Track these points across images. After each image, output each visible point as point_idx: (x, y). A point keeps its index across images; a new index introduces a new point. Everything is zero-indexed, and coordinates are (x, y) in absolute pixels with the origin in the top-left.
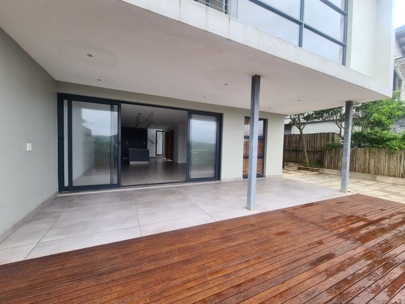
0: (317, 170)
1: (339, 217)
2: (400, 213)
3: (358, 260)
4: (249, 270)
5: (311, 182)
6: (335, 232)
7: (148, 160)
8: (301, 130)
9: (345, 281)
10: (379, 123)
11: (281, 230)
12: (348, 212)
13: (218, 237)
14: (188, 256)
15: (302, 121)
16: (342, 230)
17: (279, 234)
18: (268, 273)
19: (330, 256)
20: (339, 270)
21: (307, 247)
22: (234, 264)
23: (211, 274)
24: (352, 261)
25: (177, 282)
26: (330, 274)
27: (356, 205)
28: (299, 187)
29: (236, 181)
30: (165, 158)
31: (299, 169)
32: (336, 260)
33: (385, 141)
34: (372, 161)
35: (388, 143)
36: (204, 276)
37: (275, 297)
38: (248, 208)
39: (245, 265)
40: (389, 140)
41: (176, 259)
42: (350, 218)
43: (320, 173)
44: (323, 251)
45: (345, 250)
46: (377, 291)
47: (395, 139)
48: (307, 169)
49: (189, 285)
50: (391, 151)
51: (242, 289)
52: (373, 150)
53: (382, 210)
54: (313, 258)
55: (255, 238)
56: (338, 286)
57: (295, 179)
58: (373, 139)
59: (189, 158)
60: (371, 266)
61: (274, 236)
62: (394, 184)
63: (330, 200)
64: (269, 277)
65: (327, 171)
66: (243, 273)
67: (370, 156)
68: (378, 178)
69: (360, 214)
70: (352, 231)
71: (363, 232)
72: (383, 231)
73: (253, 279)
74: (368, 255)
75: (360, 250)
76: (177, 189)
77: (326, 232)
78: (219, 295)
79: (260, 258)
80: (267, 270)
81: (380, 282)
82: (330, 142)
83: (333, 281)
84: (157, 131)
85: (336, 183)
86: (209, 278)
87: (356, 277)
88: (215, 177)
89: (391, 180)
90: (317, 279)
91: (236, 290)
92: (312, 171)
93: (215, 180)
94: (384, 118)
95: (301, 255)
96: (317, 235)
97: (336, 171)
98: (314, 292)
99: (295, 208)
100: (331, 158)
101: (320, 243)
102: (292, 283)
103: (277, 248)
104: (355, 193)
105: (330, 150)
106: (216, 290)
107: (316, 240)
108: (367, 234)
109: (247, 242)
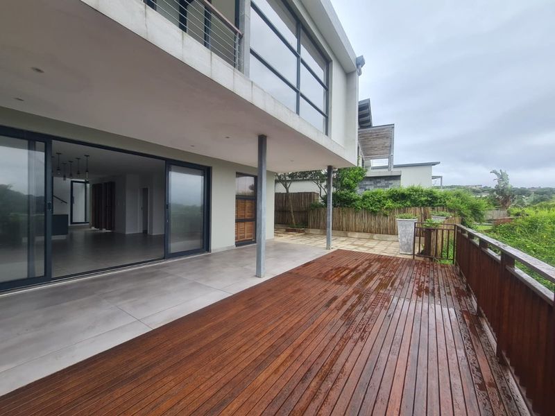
0: (303, 231)
1: (332, 270)
2: (367, 260)
3: (351, 296)
4: (286, 323)
5: (301, 243)
6: (333, 281)
7: (66, 233)
8: (287, 189)
9: (348, 310)
10: (349, 187)
11: (295, 289)
12: (336, 265)
13: (244, 307)
14: (225, 330)
15: (288, 178)
16: (337, 279)
17: (295, 292)
18: (300, 321)
19: (335, 298)
20: (343, 305)
21: (319, 296)
22: (271, 323)
23: (257, 335)
24: (349, 297)
25: (230, 351)
26: (338, 309)
27: (340, 259)
28: (294, 249)
29: (229, 251)
30: (93, 228)
31: (288, 231)
32: (340, 299)
33: (352, 202)
34: (344, 219)
35: (354, 203)
36: (252, 339)
37: (312, 333)
38: (258, 275)
39: (280, 321)
40: (354, 200)
41: (214, 336)
42: (339, 269)
43: (306, 234)
44: (330, 296)
45: (343, 291)
46: (365, 311)
47: (358, 199)
48: (295, 231)
49: (243, 349)
50: (356, 210)
51: (287, 336)
52: (345, 209)
53: (356, 260)
54: (325, 302)
55: (277, 300)
56: (345, 314)
57: (287, 241)
58: (344, 199)
59: (167, 226)
60: (360, 298)
61: (292, 295)
62: (359, 239)
63: (321, 257)
64: (302, 323)
65: (311, 231)
66: (281, 327)
67: (342, 214)
68: (349, 234)
69: (344, 265)
70: (343, 277)
71: (349, 277)
72: (361, 274)
73: (292, 328)
74: (355, 292)
75: (351, 290)
76: (155, 270)
77: (327, 282)
78: (272, 346)
79: (289, 313)
80: (299, 319)
81: (366, 305)
82: (312, 202)
83: (342, 312)
84: (72, 182)
85: (322, 242)
86: (257, 339)
87: (353, 306)
88: (203, 248)
89: (357, 235)
90: (333, 315)
91: (283, 339)
92: (299, 232)
93: (203, 252)
94: (352, 182)
95: (317, 303)
96: (322, 286)
97: (319, 230)
98: (333, 322)
99: (298, 269)
100: (314, 218)
101: (326, 291)
102: (318, 321)
103: (298, 302)
104: (336, 249)
105: (312, 210)
106: (268, 344)
107: (323, 289)
108: (352, 277)
109: (273, 305)
